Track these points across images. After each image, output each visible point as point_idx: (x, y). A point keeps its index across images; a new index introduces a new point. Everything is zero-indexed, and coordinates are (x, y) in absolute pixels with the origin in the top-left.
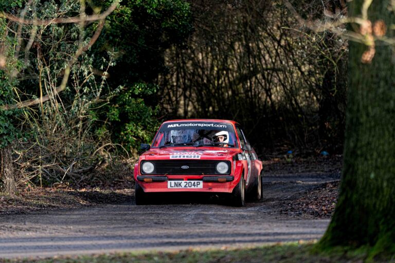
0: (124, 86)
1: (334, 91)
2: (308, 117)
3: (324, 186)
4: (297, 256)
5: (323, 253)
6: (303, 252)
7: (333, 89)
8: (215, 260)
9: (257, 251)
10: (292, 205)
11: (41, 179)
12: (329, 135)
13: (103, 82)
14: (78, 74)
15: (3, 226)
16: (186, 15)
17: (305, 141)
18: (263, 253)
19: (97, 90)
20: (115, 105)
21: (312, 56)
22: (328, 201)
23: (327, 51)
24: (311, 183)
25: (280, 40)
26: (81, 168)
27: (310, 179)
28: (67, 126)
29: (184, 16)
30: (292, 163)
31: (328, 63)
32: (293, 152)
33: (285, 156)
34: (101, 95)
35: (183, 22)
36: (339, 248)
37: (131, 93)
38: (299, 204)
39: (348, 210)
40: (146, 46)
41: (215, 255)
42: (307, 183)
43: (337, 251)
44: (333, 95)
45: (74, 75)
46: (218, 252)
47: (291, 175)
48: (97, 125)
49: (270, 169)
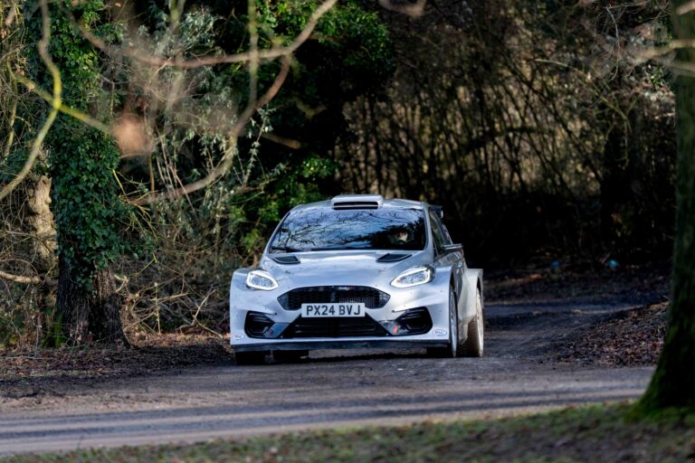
0: (287, 163)
1: (625, 161)
2: (583, 206)
3: (622, 315)
4: (605, 425)
5: (647, 419)
6: (614, 419)
7: (623, 158)
8: (474, 435)
9: (539, 420)
10: (575, 347)
11: (158, 320)
12: (619, 234)
13: (252, 159)
14: (212, 147)
15: (115, 396)
16: (382, 45)
17: (580, 245)
18: (548, 422)
19: (243, 171)
20: (272, 195)
21: (586, 105)
22: (634, 338)
23: (611, 97)
24: (595, 312)
25: (532, 80)
26: (222, 301)
27: (592, 306)
28: (196, 233)
29: (378, 47)
30: (559, 280)
31: (614, 116)
32: (560, 264)
33: (548, 270)
34: (249, 181)
35: (378, 57)
36: (672, 410)
37: (298, 175)
38: (586, 345)
39: (684, 350)
40: (318, 97)
41: (471, 428)
42: (590, 312)
43: (668, 416)
44: (624, 168)
45: (206, 149)
46: (476, 423)
47: (559, 300)
48: (244, 229)
49: (525, 292)
